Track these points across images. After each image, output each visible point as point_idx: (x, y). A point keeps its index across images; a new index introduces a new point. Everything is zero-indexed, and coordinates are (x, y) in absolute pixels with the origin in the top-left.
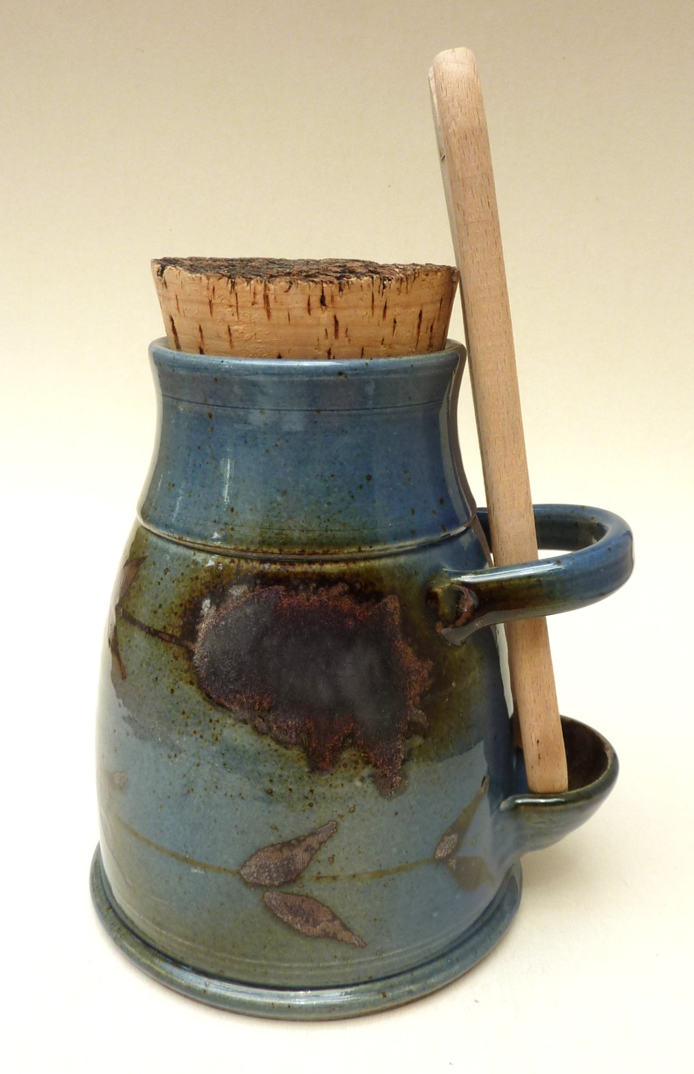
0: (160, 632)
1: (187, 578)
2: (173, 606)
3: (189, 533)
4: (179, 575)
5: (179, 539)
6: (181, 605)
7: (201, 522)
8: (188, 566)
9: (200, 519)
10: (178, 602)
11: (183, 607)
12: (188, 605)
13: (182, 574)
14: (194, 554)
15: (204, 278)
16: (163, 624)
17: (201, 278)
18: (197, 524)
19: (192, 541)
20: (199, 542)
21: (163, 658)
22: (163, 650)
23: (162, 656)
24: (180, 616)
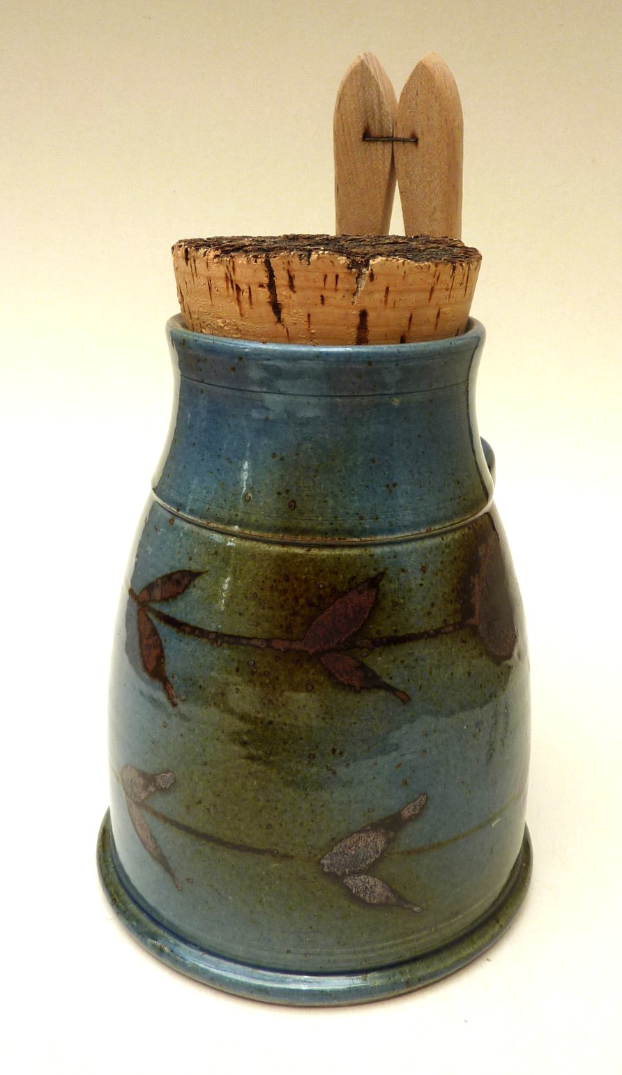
0: (442, 628)
1: (447, 563)
2: (446, 596)
3: (435, 522)
4: (439, 565)
5: (427, 531)
6: (453, 591)
7: (441, 505)
8: (443, 552)
9: (439, 503)
10: (447, 590)
11: (455, 591)
12: (459, 588)
13: (442, 562)
14: (442, 539)
15: (433, 266)
16: (442, 619)
17: (430, 266)
18: (438, 509)
19: (441, 526)
20: (448, 524)
21: (453, 650)
22: (450, 643)
23: (451, 649)
24: (456, 601)
